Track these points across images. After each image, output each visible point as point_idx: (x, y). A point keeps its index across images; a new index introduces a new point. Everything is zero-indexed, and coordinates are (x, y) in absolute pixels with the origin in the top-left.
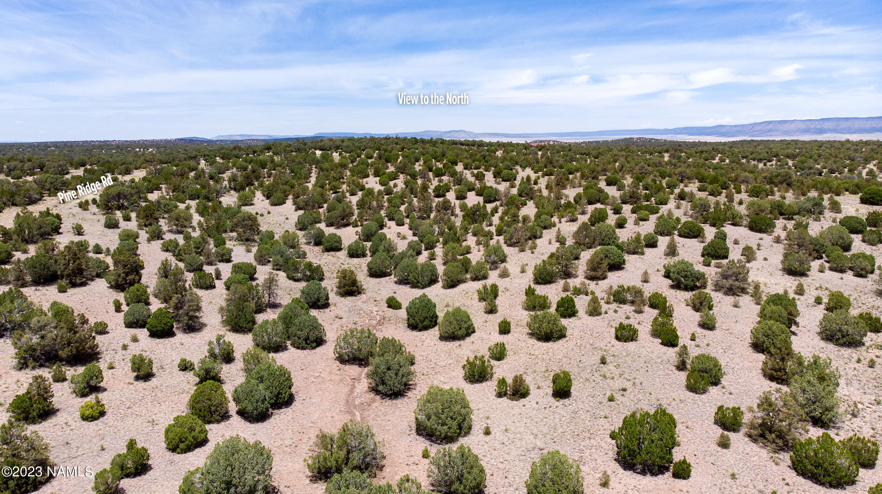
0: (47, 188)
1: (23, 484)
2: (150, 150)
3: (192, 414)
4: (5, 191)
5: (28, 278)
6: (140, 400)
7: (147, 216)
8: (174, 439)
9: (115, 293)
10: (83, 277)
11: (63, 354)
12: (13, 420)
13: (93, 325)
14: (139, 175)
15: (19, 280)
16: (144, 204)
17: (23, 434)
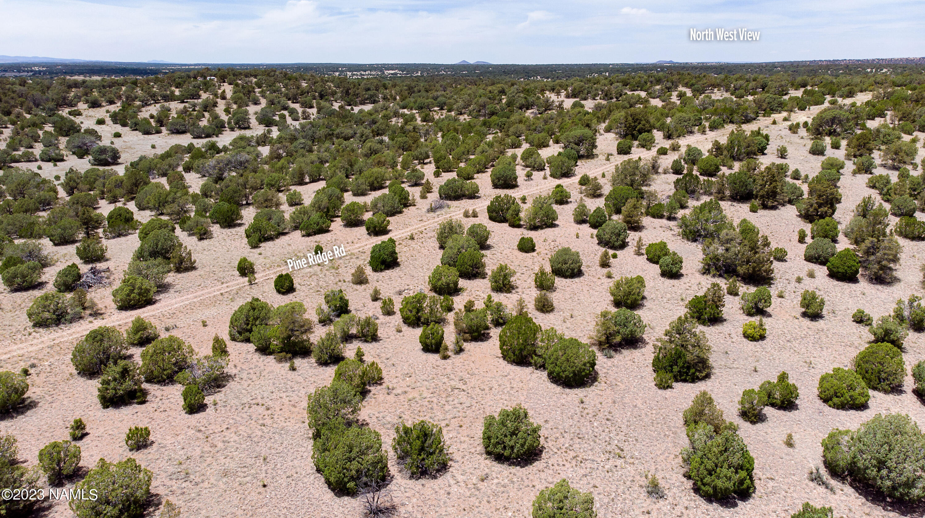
0: (764, 108)
1: (684, 373)
2: (884, 70)
3: (856, 371)
4: (727, 109)
5: (728, 193)
6: (802, 338)
7: (859, 146)
8: (828, 390)
9: (802, 222)
10: (775, 201)
11: (741, 270)
12: (689, 315)
13: (773, 249)
14: (862, 98)
15: (719, 193)
16: (859, 132)
17: (694, 330)
